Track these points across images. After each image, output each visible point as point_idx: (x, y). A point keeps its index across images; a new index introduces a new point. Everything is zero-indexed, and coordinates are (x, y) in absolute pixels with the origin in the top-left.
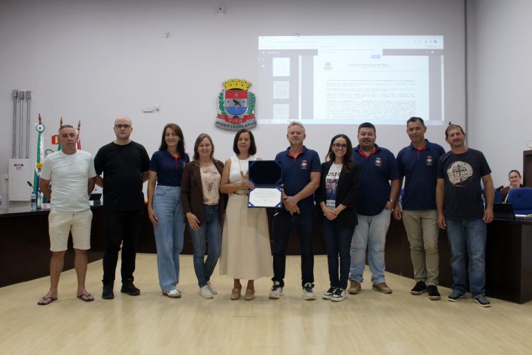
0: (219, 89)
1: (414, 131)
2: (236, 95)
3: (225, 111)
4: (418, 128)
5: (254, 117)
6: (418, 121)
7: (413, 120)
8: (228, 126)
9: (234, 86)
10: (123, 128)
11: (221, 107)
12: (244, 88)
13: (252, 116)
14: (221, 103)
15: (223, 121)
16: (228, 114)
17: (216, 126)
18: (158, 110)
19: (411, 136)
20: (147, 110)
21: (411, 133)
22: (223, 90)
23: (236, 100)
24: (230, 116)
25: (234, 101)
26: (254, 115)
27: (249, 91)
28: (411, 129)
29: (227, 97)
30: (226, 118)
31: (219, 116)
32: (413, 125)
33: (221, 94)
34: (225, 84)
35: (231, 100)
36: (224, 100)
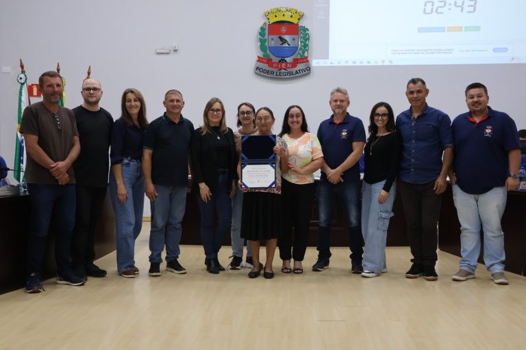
0: (260, 22)
1: (415, 95)
2: (284, 30)
3: (268, 52)
4: (419, 91)
5: (308, 61)
6: (420, 83)
7: (414, 81)
8: (272, 73)
9: (280, 18)
10: (92, 91)
11: (262, 47)
12: (294, 21)
13: (305, 60)
14: (262, 42)
15: (265, 66)
16: (272, 56)
17: (256, 73)
18: (176, 51)
19: (411, 100)
20: (161, 51)
21: (411, 96)
22: (265, 23)
23: (283, 37)
24: (276, 60)
25: (280, 38)
26: (307, 57)
27: (300, 25)
28: (412, 92)
29: (270, 33)
30: (269, 62)
31: (260, 60)
32: (413, 87)
33: (262, 28)
34: (267, 15)
35: (276, 37)
36: (266, 37)
